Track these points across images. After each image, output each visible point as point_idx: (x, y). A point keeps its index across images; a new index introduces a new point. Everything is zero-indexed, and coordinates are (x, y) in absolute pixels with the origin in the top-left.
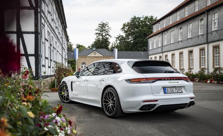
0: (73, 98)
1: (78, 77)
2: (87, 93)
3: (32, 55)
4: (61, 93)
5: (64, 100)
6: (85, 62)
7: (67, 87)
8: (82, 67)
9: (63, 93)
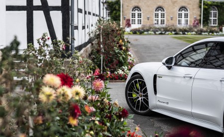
0: (158, 107)
1: (170, 68)
2: (192, 101)
3: (55, 8)
4: (131, 95)
5: (137, 108)
6: (140, 5)
7: (143, 85)
8: (133, 15)
9: (134, 96)
